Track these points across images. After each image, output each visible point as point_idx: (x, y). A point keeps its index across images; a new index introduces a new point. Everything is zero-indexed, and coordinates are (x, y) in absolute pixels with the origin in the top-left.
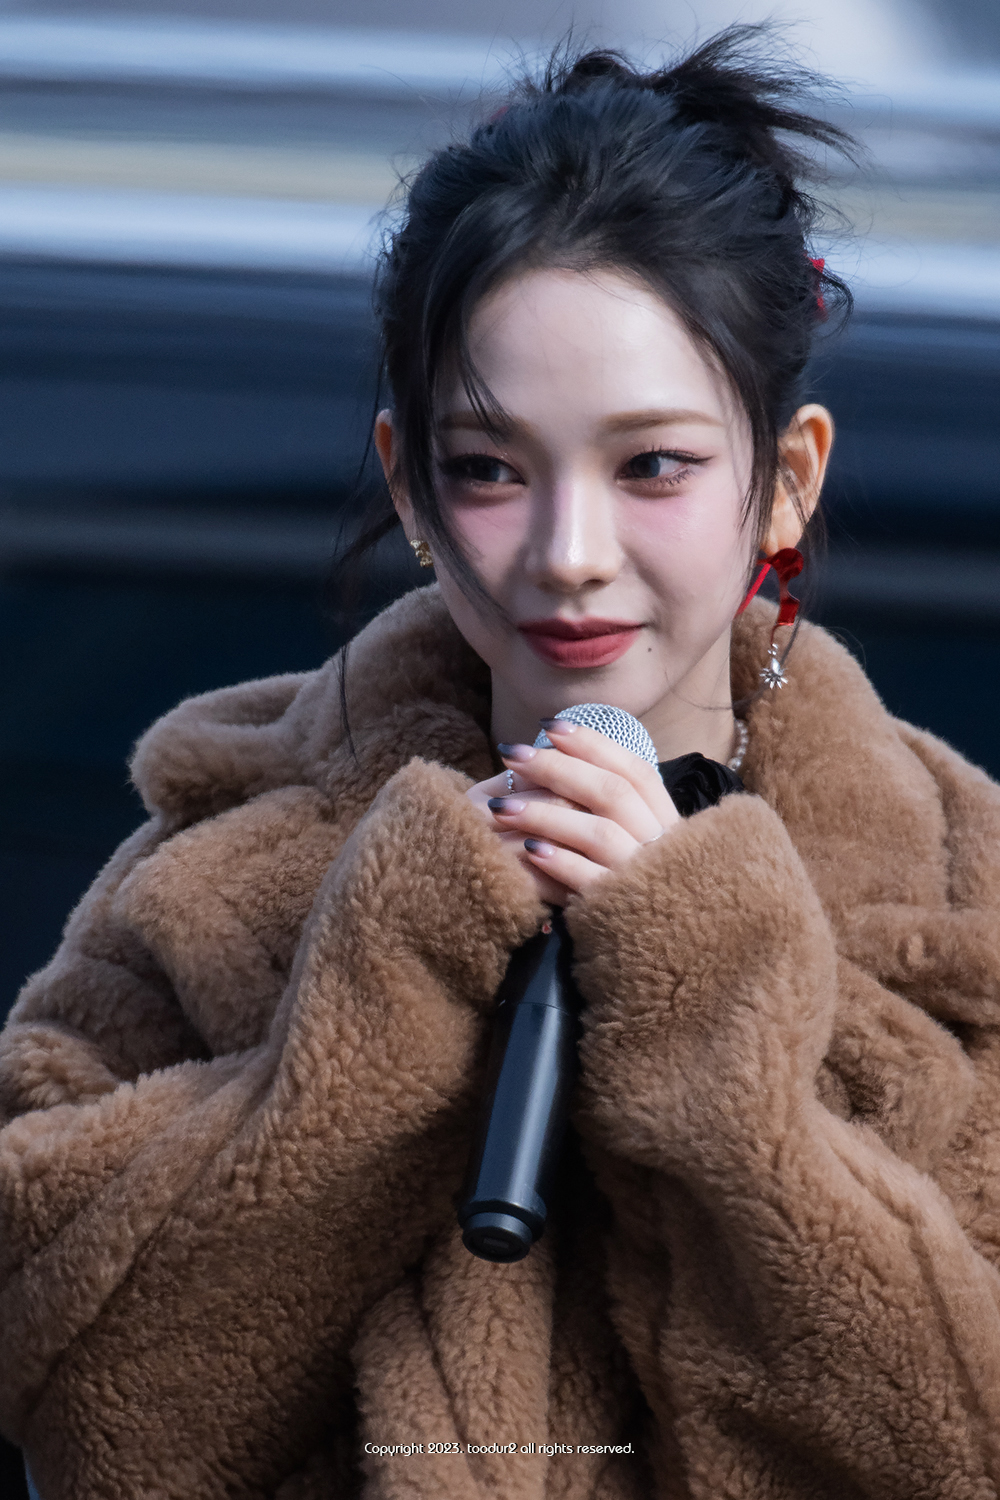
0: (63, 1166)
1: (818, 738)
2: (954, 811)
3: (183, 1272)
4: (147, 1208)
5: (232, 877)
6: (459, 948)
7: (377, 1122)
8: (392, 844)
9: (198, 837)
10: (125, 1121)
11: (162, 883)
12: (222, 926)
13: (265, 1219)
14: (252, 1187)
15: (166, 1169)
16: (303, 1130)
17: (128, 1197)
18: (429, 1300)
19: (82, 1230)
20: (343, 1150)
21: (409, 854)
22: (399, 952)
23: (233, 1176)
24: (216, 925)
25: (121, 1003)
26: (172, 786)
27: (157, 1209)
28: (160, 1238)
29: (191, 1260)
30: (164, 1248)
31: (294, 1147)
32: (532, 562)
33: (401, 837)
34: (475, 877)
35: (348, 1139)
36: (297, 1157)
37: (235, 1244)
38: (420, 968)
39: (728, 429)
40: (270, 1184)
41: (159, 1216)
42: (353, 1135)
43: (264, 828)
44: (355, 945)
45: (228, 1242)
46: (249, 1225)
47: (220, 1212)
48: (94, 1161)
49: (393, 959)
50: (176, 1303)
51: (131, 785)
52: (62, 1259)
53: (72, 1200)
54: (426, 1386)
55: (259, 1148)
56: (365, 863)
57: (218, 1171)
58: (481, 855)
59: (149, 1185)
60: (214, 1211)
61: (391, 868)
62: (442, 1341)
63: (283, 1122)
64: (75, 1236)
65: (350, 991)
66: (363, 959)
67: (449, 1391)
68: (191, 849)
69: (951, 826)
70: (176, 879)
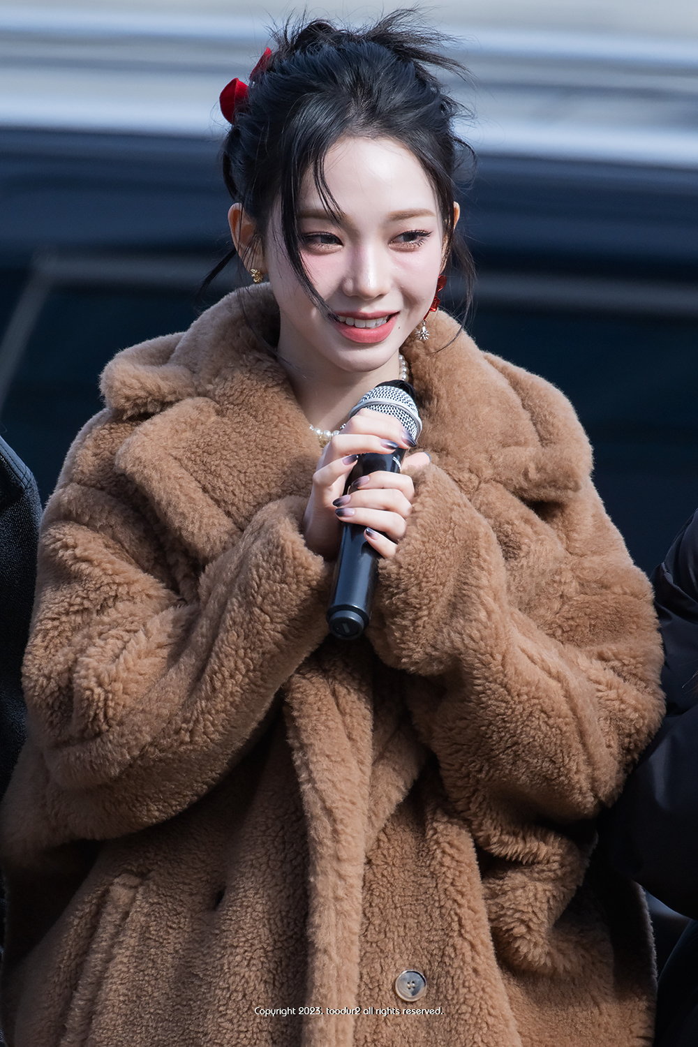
11: (142, 451)
13: (194, 750)
23: (180, 729)
27: (141, 745)
31: (211, 717)
36: (212, 722)
37: (177, 762)
39: (437, 217)
40: (198, 734)
43: (188, 419)
46: (185, 752)
57: (173, 727)
60: (169, 745)
63: (206, 706)
70: (149, 448)
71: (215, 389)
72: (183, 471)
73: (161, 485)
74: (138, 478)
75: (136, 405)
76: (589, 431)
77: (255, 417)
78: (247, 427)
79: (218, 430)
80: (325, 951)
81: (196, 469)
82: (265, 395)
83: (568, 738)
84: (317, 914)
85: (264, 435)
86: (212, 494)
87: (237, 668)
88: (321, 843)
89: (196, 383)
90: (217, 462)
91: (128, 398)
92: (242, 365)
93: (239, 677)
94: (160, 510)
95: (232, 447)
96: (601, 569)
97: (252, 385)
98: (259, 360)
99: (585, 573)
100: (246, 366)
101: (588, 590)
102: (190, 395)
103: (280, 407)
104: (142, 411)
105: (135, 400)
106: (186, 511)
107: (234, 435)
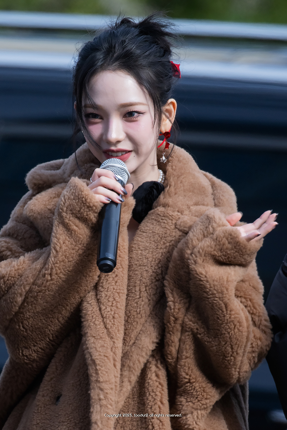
0: (8, 276)
1: (183, 171)
2: (214, 188)
3: (36, 299)
4: (27, 284)
5: (50, 204)
6: (83, 215)
7: (74, 256)
8: (67, 195)
9: (42, 195)
10: (22, 265)
11: (34, 206)
12: (48, 215)
13: (53, 284)
14: (49, 276)
15: (31, 275)
16: (59, 261)
17: (23, 282)
18: (99, 296)
19: (13, 291)
20: (68, 264)
21: (70, 196)
23: (45, 274)
24: (47, 215)
25: (25, 233)
26: (35, 184)
27: (29, 284)
28: (30, 291)
29: (37, 295)
30: (31, 293)
31: (58, 265)
32: (104, 137)
33: (69, 193)
34: (83, 197)
35: (69, 261)
36: (59, 267)
37: (47, 291)
38: (77, 221)
39: (148, 105)
40: (54, 275)
41: (30, 286)
42: (70, 260)
43: (57, 192)
45: (45, 290)
46: (50, 286)
47: (43, 283)
48: (15, 274)
49: (70, 221)
50: (35, 307)
51: (26, 184)
52: (9, 298)
53: (10, 284)
54: (97, 315)
55: (50, 267)
56: (61, 201)
57: (42, 273)
58: (84, 192)
59: (27, 279)
60: (41, 283)
61: (67, 201)
62: (101, 305)
64: (12, 292)
67: (102, 317)
68: (40, 198)
69: (214, 191)
80: (96, 423)
84: (92, 407)
87: (65, 239)
88: (92, 376)
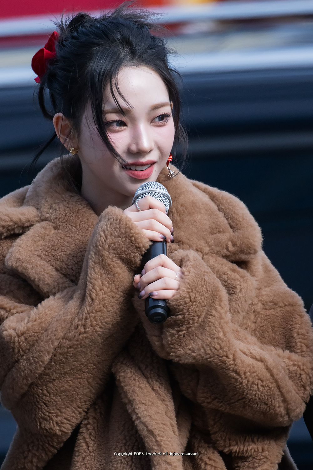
0: (31, 331)
3: (65, 356)
7: (114, 305)
8: (107, 230)
14: (83, 328)
16: (96, 310)
20: (106, 314)
21: (113, 232)
22: (115, 259)
23: (78, 325)
29: (67, 352)
30: (60, 349)
33: (110, 228)
36: (94, 318)
37: (79, 346)
44: (103, 259)
48: (39, 329)
49: (113, 262)
53: (33, 340)
56: (101, 236)
58: (133, 230)
60: (73, 336)
64: (36, 350)
65: (103, 271)
66: (105, 263)
70: (23, 252)
71: (51, 216)
72: (43, 261)
73: (33, 271)
74: (20, 269)
75: (8, 230)
76: (257, 219)
77: (76, 227)
78: (72, 233)
79: (57, 237)
81: (50, 260)
82: (78, 214)
83: (273, 391)
85: (82, 235)
86: (61, 271)
87: (103, 284)
89: (40, 215)
90: (60, 254)
91: (4, 227)
92: (63, 201)
93: (105, 288)
94: (35, 284)
95: (67, 244)
96: (272, 295)
97: (70, 210)
98: (72, 196)
99: (264, 297)
100: (66, 201)
101: (267, 307)
102: (38, 222)
103: (88, 219)
104: (12, 233)
105: (8, 227)
106: (49, 282)
107: (66, 238)
